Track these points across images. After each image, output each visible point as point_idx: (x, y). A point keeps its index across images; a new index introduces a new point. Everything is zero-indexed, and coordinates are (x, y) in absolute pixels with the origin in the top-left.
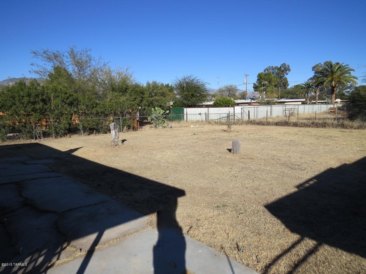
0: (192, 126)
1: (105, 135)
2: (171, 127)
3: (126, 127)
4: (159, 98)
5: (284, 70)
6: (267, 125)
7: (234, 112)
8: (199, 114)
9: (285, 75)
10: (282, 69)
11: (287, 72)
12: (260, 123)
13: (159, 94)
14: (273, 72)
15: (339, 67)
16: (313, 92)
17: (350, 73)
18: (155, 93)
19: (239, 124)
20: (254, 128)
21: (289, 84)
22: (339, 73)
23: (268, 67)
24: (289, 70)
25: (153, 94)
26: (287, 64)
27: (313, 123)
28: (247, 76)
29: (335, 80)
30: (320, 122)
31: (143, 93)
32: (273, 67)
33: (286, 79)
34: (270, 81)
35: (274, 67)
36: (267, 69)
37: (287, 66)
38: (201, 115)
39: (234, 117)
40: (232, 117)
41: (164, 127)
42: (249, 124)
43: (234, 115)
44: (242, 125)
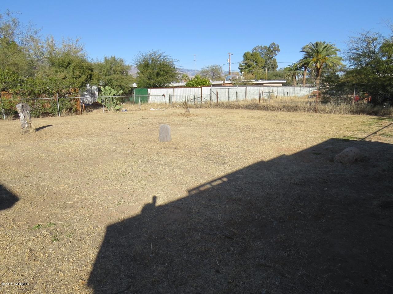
0: (152, 109)
1: (37, 119)
2: (126, 110)
3: (65, 110)
4: (118, 76)
5: (272, 50)
6: (236, 108)
7: (201, 94)
8: (163, 96)
9: (275, 55)
10: (272, 49)
11: (277, 52)
12: (229, 106)
13: (119, 71)
14: (261, 52)
15: (326, 47)
16: (301, 74)
17: (336, 54)
18: (114, 71)
19: (207, 108)
20: (220, 112)
21: (278, 66)
22: (324, 53)
23: (257, 46)
24: (279, 50)
25: (112, 72)
26: (276, 44)
27: (284, 107)
28: (230, 55)
29: (320, 61)
30: (292, 105)
31: (92, 70)
32: (261, 46)
33: (275, 60)
34: (256, 62)
35: (263, 47)
36: (255, 49)
37: (276, 46)
38: (164, 96)
39: (201, 99)
40: (199, 100)
41: (116, 110)
42: (218, 107)
43: (202, 97)
44: (209, 108)
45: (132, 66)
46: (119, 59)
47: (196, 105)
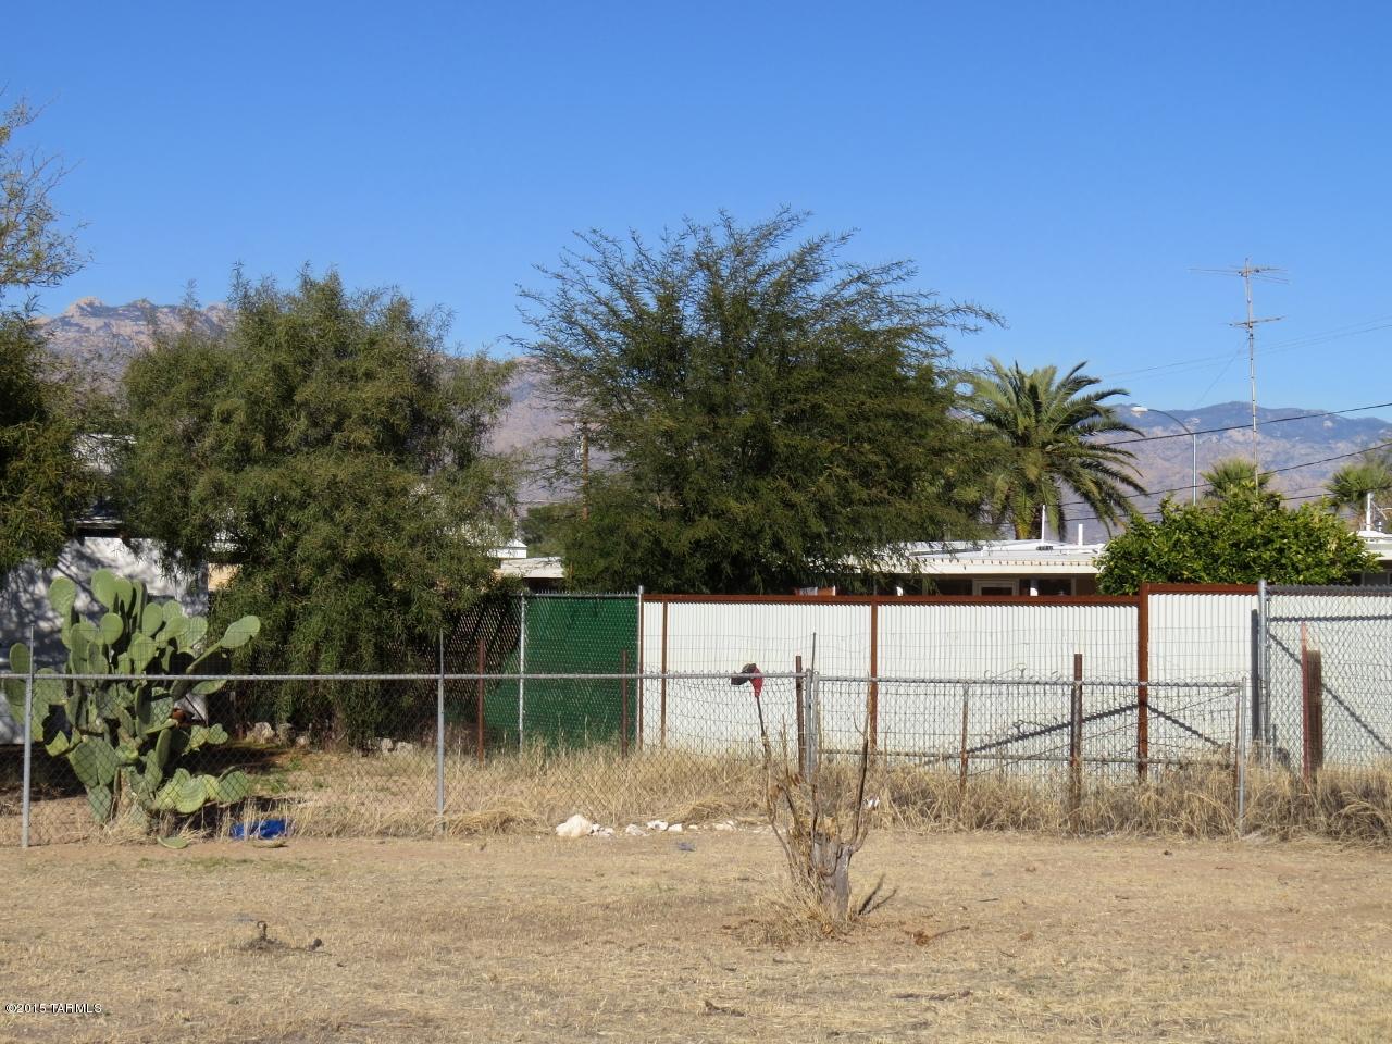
0: (575, 825)
7: (1143, 672)
8: (737, 681)
13: (367, 421)
19: (1190, 832)
25: (299, 429)
38: (758, 684)
39: (1142, 725)
40: (1111, 739)
41: (164, 826)
42: (1311, 827)
43: (1143, 703)
44: (1220, 840)
45: (511, 366)
46: (373, 298)
47: (1075, 795)
